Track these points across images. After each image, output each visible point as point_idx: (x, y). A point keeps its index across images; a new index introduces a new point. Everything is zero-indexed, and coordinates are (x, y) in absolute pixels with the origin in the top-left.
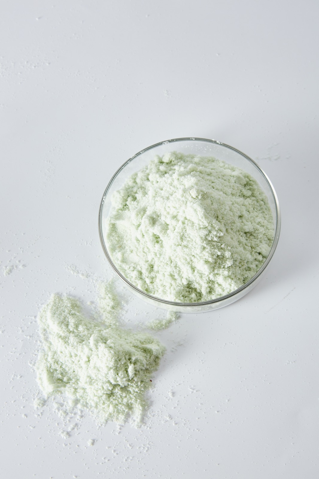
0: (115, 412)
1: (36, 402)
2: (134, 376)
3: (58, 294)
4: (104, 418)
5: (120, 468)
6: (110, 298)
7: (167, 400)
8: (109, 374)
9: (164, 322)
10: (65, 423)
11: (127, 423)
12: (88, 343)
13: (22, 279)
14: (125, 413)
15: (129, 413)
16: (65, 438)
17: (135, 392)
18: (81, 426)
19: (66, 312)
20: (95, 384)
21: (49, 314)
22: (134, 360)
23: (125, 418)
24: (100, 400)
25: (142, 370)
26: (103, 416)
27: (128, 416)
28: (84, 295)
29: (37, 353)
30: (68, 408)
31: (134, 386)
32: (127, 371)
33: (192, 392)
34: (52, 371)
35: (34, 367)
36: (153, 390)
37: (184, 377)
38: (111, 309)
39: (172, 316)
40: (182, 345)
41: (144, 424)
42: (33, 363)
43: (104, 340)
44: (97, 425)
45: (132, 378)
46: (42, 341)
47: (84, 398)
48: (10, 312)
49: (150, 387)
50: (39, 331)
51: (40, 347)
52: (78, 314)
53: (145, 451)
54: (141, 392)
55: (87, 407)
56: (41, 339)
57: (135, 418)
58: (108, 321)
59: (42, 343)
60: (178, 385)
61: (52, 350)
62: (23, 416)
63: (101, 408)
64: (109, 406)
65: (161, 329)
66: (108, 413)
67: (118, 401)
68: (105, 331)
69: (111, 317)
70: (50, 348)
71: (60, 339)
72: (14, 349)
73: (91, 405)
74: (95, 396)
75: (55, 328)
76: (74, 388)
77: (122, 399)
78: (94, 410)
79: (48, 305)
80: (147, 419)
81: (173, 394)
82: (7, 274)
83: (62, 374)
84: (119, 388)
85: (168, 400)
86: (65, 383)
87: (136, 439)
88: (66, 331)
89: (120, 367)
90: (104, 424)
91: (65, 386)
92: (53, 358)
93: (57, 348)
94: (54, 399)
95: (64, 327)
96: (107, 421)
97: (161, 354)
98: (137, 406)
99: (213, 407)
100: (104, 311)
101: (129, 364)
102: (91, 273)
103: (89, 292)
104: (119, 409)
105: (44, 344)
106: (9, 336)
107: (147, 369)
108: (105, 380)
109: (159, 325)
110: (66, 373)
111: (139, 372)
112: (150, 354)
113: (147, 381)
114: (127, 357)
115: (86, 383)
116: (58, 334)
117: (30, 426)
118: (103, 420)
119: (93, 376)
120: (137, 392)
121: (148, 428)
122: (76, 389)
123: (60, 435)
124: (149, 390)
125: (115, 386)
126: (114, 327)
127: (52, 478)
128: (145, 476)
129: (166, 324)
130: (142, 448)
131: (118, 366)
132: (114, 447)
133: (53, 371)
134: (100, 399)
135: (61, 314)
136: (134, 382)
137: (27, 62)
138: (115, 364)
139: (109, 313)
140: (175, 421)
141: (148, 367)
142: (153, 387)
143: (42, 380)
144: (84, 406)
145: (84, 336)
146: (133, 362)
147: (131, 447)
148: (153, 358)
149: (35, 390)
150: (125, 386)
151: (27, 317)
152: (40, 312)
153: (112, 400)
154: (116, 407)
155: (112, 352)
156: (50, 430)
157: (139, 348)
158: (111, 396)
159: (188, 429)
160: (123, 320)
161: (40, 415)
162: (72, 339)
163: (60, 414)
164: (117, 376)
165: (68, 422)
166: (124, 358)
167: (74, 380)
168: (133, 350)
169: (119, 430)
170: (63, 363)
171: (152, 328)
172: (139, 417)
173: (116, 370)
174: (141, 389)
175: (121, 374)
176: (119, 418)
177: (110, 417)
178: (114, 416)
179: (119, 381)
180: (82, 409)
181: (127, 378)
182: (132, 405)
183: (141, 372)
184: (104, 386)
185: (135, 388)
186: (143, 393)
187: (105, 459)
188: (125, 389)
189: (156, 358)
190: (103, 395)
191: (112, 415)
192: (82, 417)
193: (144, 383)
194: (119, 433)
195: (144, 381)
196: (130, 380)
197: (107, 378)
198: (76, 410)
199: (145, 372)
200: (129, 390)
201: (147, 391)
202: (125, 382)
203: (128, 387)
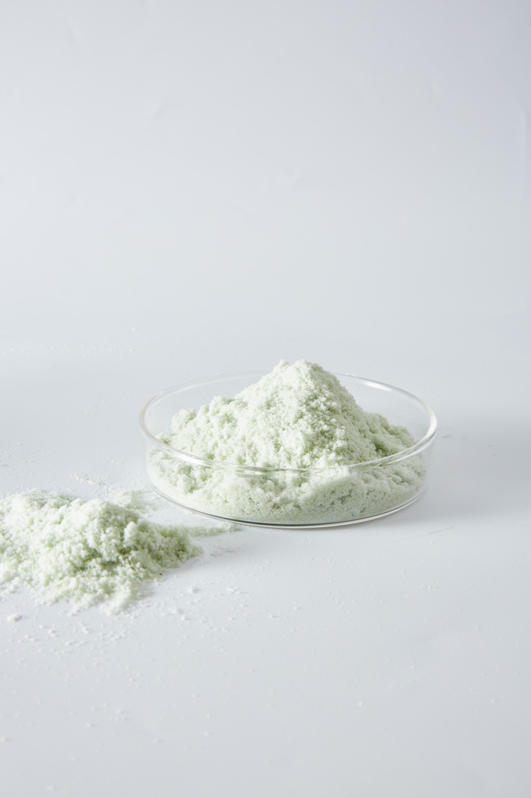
0: (78, 590)
2: (132, 545)
5: (54, 650)
7: (182, 595)
8: (90, 525)
11: (94, 607)
14: (97, 594)
15: (104, 596)
17: (126, 575)
22: (141, 524)
23: (93, 600)
26: (54, 593)
27: (100, 600)
31: (128, 565)
33: (232, 593)
36: (161, 583)
37: (223, 578)
39: (226, 525)
40: (233, 551)
41: (126, 612)
45: (128, 549)
47: (28, 571)
49: (156, 579)
53: (113, 640)
54: (138, 579)
55: (30, 584)
57: (112, 603)
60: (209, 583)
63: (55, 584)
64: (70, 582)
67: (90, 579)
73: (38, 581)
74: (50, 564)
78: (40, 587)
80: (134, 607)
81: (196, 590)
84: (99, 560)
85: (184, 595)
87: (102, 625)
89: (113, 522)
90: (50, 603)
96: (57, 600)
98: (122, 589)
99: (266, 611)
102: (109, 482)
104: (87, 585)
107: (158, 555)
108: (79, 538)
111: (143, 548)
112: (173, 537)
113: (153, 570)
118: (51, 597)
120: (129, 576)
121: (132, 617)
124: (153, 582)
125: (94, 554)
129: (212, 531)
130: (109, 636)
131: (110, 520)
132: (56, 628)
134: (59, 569)
136: (130, 559)
138: (104, 514)
140: (186, 616)
142: (161, 579)
144: (24, 581)
147: (88, 632)
148: (175, 541)
150: (111, 560)
153: (79, 576)
158: (79, 570)
159: (209, 627)
164: (102, 531)
169: (76, 613)
170: (14, 534)
172: (121, 602)
173: (105, 524)
174: (139, 575)
175: (111, 531)
176: (83, 599)
177: (66, 595)
178: (74, 594)
179: (104, 542)
180: (19, 585)
181: (118, 542)
182: (113, 587)
183: (147, 550)
184: (74, 548)
185: (128, 569)
186: (139, 581)
187: (30, 637)
188: (109, 565)
189: (180, 548)
190: (66, 563)
191: (71, 593)
192: (13, 592)
193: (147, 569)
194: (74, 615)
195: (148, 567)
196: (122, 550)
197: (84, 534)
198: (7, 585)
199: (155, 561)
200: (115, 570)
201: (149, 581)
202: (113, 551)
203: (116, 567)
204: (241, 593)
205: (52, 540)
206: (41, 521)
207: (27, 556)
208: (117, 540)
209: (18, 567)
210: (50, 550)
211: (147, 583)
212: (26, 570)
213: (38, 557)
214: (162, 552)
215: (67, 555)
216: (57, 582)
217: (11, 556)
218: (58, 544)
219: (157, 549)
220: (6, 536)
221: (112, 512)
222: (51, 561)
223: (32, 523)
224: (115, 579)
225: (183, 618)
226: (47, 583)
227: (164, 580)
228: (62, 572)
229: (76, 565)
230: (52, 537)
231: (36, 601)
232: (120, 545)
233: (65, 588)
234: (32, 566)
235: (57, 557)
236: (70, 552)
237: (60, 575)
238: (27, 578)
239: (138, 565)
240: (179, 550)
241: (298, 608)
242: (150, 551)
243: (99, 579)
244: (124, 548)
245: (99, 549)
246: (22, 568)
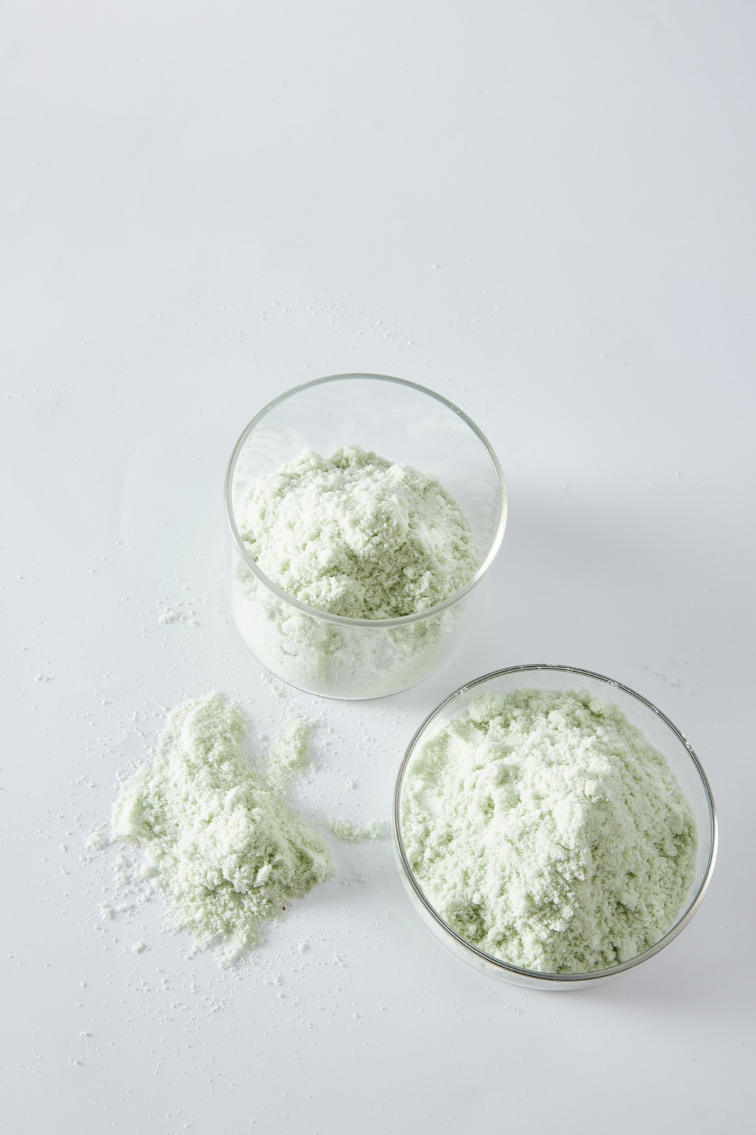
0: (202, 924)
1: (93, 837)
2: (263, 884)
3: (222, 695)
4: (179, 922)
5: (159, 1012)
6: (296, 747)
7: (291, 953)
8: (228, 859)
9: (356, 832)
10: (118, 895)
11: (210, 950)
12: (222, 795)
13: (182, 641)
14: (217, 933)
15: (223, 937)
16: (104, 917)
17: (250, 911)
18: (138, 912)
19: (218, 729)
20: (197, 862)
21: (191, 717)
22: (277, 861)
23: (212, 941)
24: (190, 892)
25: (280, 882)
26: (181, 918)
27: (218, 940)
28: (260, 720)
29: (138, 765)
30: (135, 875)
31: (255, 901)
32: (256, 872)
33: (336, 963)
34: (144, 804)
35: (121, 782)
36: (279, 924)
37: (337, 932)
38: (287, 765)
39: (374, 829)
40: (363, 882)
41: (235, 968)
42: (123, 776)
43: (250, 805)
44: (163, 926)
45: (258, 887)
46: (156, 752)
47: (167, 874)
48: (134, 680)
49: (277, 916)
50: (160, 735)
51: (148, 759)
52: (235, 742)
53: (211, 1010)
54: (259, 917)
55: (165, 891)
56: (156, 748)
57: (226, 950)
58: (273, 780)
59: (156, 755)
60: (321, 939)
61: (163, 773)
62: (61, 846)
63: (185, 904)
64: (198, 908)
65: (345, 839)
66: (191, 918)
67: (217, 909)
68: (259, 792)
69: (280, 776)
70: (161, 768)
71: (185, 765)
72: (107, 739)
73: (172, 891)
74: (186, 880)
75: (187, 743)
76: (161, 850)
77: (225, 910)
78: (172, 900)
79: (197, 703)
80: (244, 962)
81: (306, 948)
82: (164, 621)
83: (157, 818)
84: (230, 890)
85: (293, 953)
86: (153, 834)
87: (209, 983)
88: (201, 757)
89: (251, 858)
90: (174, 932)
91: (150, 839)
92: (157, 787)
93: (173, 775)
94: (123, 849)
95: (202, 750)
96: (181, 930)
97: (323, 877)
98: (240, 934)
99: (355, 1005)
100: (276, 762)
101: (266, 862)
102: (291, 694)
103: (270, 720)
104: (210, 922)
105: (155, 758)
106: (112, 716)
107: (288, 887)
108: (216, 864)
109: (346, 832)
110: (165, 820)
111: (274, 883)
112: (307, 867)
113: (278, 905)
114: (270, 850)
115: (185, 852)
116: (186, 755)
117: (63, 867)
118: (177, 925)
119: (202, 848)
120: (253, 913)
121: (238, 978)
122: (164, 853)
123: (99, 908)
124: (273, 921)
125: (226, 883)
126: (277, 794)
127: (48, 965)
128: (189, 1047)
129: (357, 836)
130: (210, 1003)
131: (249, 855)
132: (169, 976)
133: (146, 807)
134: (192, 890)
135: (209, 728)
136: (258, 895)
137: (381, 323)
138: (244, 849)
139: (281, 769)
140: (283, 992)
141: (292, 885)
142: (281, 920)
143: (121, 809)
144: (161, 886)
145: (224, 780)
146: (273, 864)
147: (194, 991)
148: (307, 874)
149: (102, 819)
150: (240, 892)
151: (155, 702)
152: (180, 707)
153: (208, 902)
154: (207, 916)
155: (252, 828)
156: (89, 892)
157: (295, 848)
158: (210, 895)
159: (297, 1016)
160: (297, 793)
161: (88, 861)
162: (203, 774)
163: (118, 877)
164: (238, 869)
165: (122, 895)
166: (264, 848)
167: (168, 838)
168: (285, 845)
169: (192, 955)
170: (169, 802)
171: (333, 830)
172: (234, 953)
173: (242, 860)
174: (262, 912)
175: (245, 871)
176: (203, 936)
177: (190, 925)
178: (197, 928)
179: (237, 877)
180: (156, 890)
181: (250, 881)
182: (234, 927)
183: (277, 885)
184: (209, 873)
185: (254, 905)
186: (260, 920)
187: (144, 984)
188: (238, 897)
190: (199, 885)
191: (195, 925)
192: (148, 900)
193: (271, 905)
194: (189, 959)
195: (274, 902)
197: (221, 864)
198: (145, 885)
199: (283, 894)
200: (241, 903)
201: (270, 920)
202: (243, 886)
203: (243, 900)
204: (343, 966)
205: (193, 855)
209: (160, 861)
211: (267, 923)
212: (165, 870)
213: (179, 861)
215: (203, 877)
216: (188, 903)
221: (253, 846)
222: (187, 875)
224: (238, 916)
225: (279, 993)
227: (284, 920)
228: (194, 893)
229: (209, 890)
232: (252, 884)
233: (191, 915)
234: (172, 869)
235: (194, 875)
237: (192, 895)
238: (164, 882)
240: (310, 881)
244: (255, 886)
245: (232, 882)
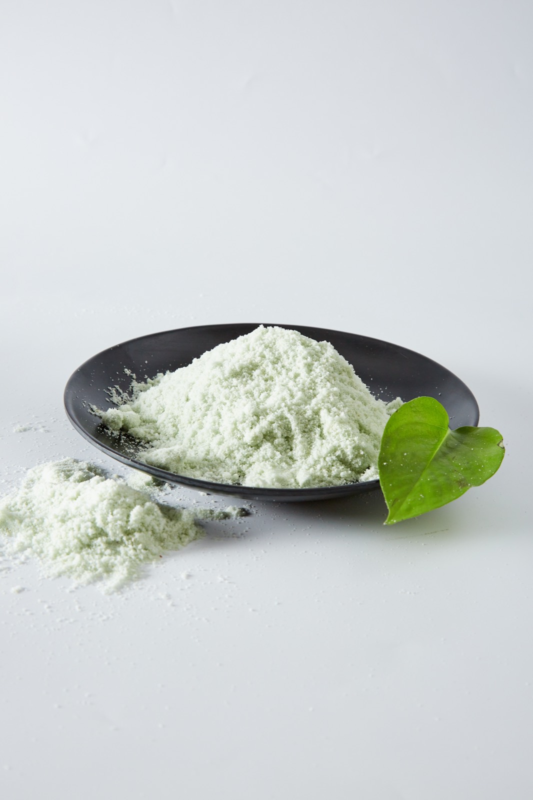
0: (81, 567)
2: (137, 528)
4: (58, 571)
5: (45, 626)
7: (175, 580)
8: (100, 506)
9: (218, 513)
11: (91, 585)
13: (35, 439)
14: (97, 573)
15: (103, 575)
17: (127, 556)
18: (15, 571)
22: (148, 507)
23: (92, 578)
24: (65, 547)
26: (58, 568)
27: (99, 578)
28: (113, 469)
30: (9, 550)
31: (131, 546)
32: (128, 515)
33: (222, 581)
34: (12, 509)
37: (217, 565)
38: (144, 484)
41: (119, 593)
45: (132, 531)
47: (41, 544)
49: (155, 561)
50: (22, 480)
51: (13, 492)
53: (100, 620)
54: (137, 560)
55: (39, 556)
57: (108, 582)
60: (202, 570)
63: (61, 559)
64: (74, 558)
67: (93, 556)
70: (27, 493)
73: (47, 554)
74: (60, 540)
76: (33, 530)
78: (48, 560)
80: (128, 589)
81: (189, 576)
84: (105, 539)
85: (177, 580)
87: (94, 604)
89: (122, 505)
90: (52, 577)
92: (24, 497)
95: (63, 476)
96: (60, 575)
98: (120, 570)
99: (248, 604)
104: (89, 564)
105: (20, 491)
107: (161, 540)
108: (89, 516)
110: (33, 513)
112: (177, 520)
113: (154, 552)
115: (57, 517)
118: (55, 572)
119: (73, 509)
120: (130, 557)
121: (124, 599)
122: (35, 532)
124: (151, 564)
125: (101, 533)
131: (119, 502)
132: (52, 604)
134: (67, 545)
136: (133, 540)
138: (114, 496)
140: (173, 603)
142: (159, 564)
144: (35, 553)
146: (145, 510)
148: (178, 527)
150: (115, 540)
151: (16, 466)
152: (38, 466)
153: (84, 552)
158: (85, 547)
159: (191, 616)
164: (110, 512)
166: (133, 499)
169: (73, 589)
170: (37, 504)
172: (117, 583)
173: (114, 506)
174: (139, 556)
175: (118, 513)
176: (83, 576)
177: (69, 570)
178: (76, 571)
179: (111, 522)
180: (30, 556)
181: (124, 524)
182: (113, 567)
183: (150, 533)
184: (82, 526)
185: (130, 550)
186: (139, 562)
187: (26, 611)
188: (113, 545)
189: (184, 532)
190: (74, 540)
191: (74, 569)
192: (23, 563)
193: (147, 551)
194: (71, 592)
195: (149, 548)
196: (127, 531)
197: (94, 513)
198: (19, 555)
199: (157, 543)
200: (118, 549)
201: (148, 562)
202: (118, 532)
203: (119, 547)
204: (230, 583)
205: (65, 516)
206: (61, 494)
207: (42, 528)
208: (122, 521)
209: (32, 538)
210: (62, 525)
211: (146, 564)
212: (39, 542)
213: (51, 530)
214: (165, 535)
215: (76, 532)
216: (64, 557)
217: (28, 527)
218: (70, 521)
219: (161, 532)
220: (29, 506)
221: (122, 495)
222: (61, 536)
223: (53, 495)
224: (116, 559)
225: (169, 604)
226: (55, 557)
227: (162, 563)
228: (69, 547)
229: (83, 542)
230: (65, 513)
231: (41, 575)
232: (126, 527)
233: (69, 564)
234: (45, 539)
235: (67, 533)
236: (79, 529)
237: (67, 550)
238: (38, 550)
239: (140, 546)
240: (182, 534)
241: (279, 604)
242: (153, 532)
243: (102, 557)
244: (129, 530)
245: (106, 529)
246: (36, 540)
